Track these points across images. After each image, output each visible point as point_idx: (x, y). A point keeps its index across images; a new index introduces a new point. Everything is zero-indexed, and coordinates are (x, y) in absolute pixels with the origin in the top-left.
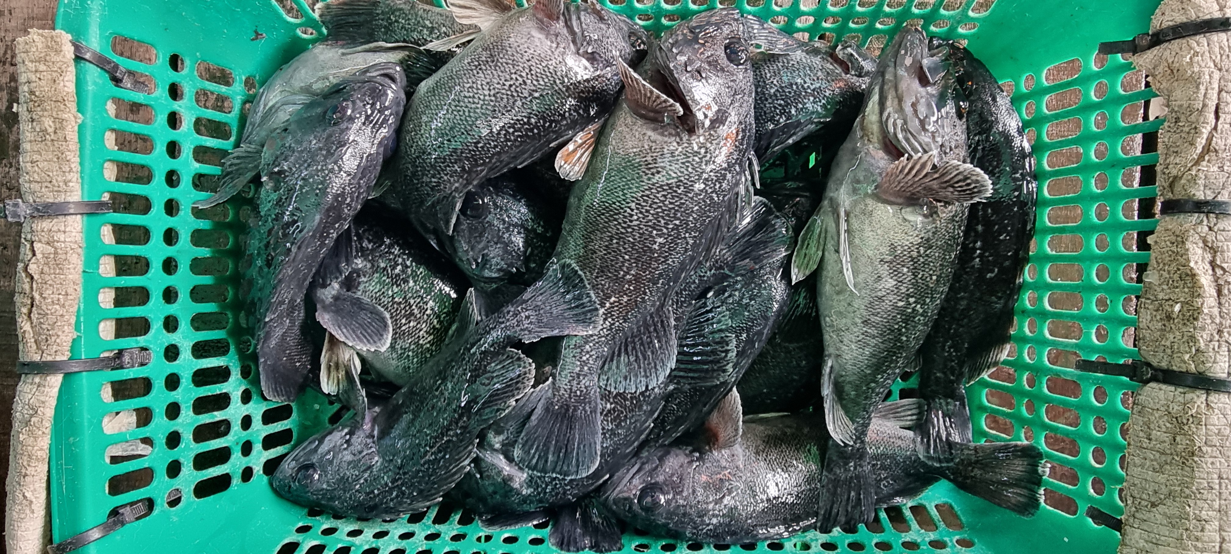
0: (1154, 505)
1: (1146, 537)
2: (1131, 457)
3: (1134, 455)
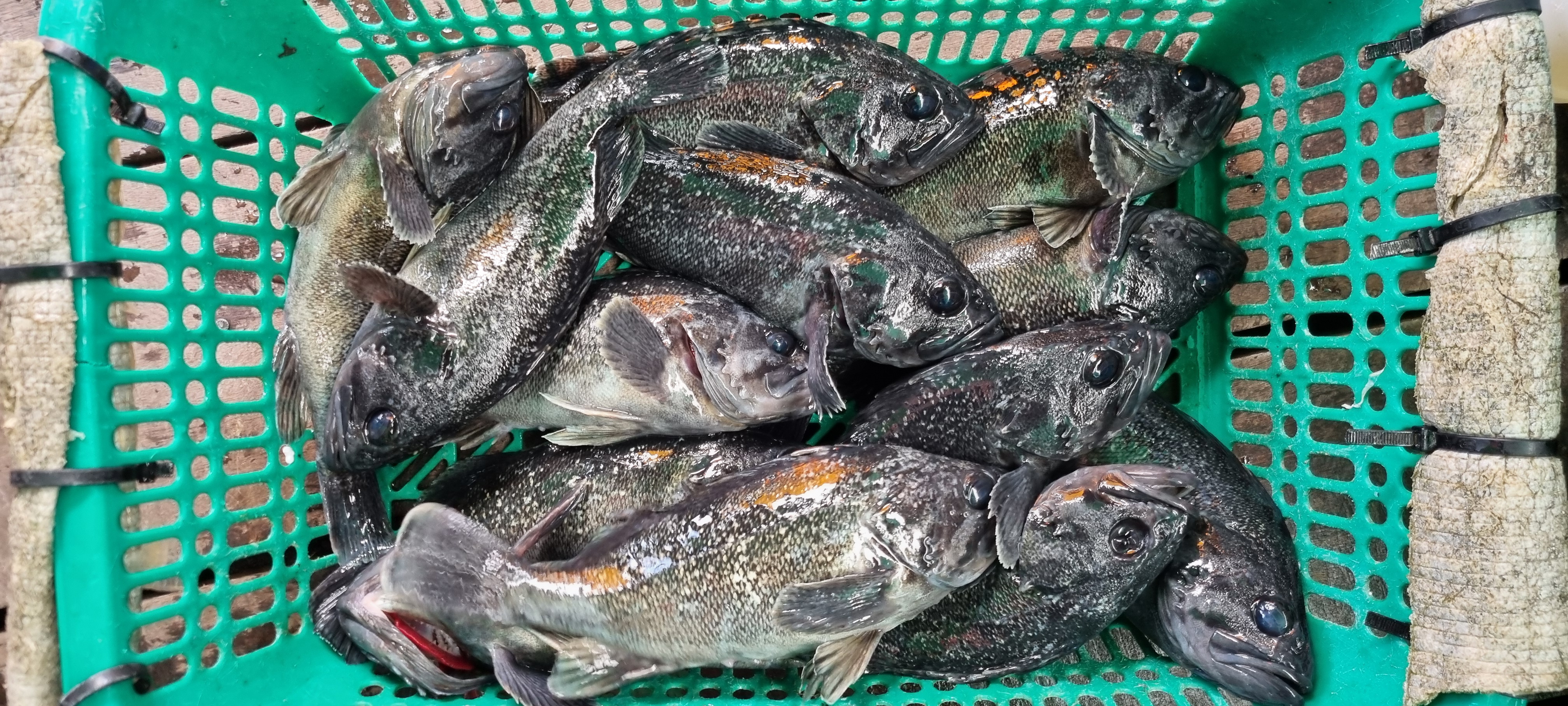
0: (1448, 598)
1: (1441, 637)
2: (1417, 542)
3: (1420, 539)
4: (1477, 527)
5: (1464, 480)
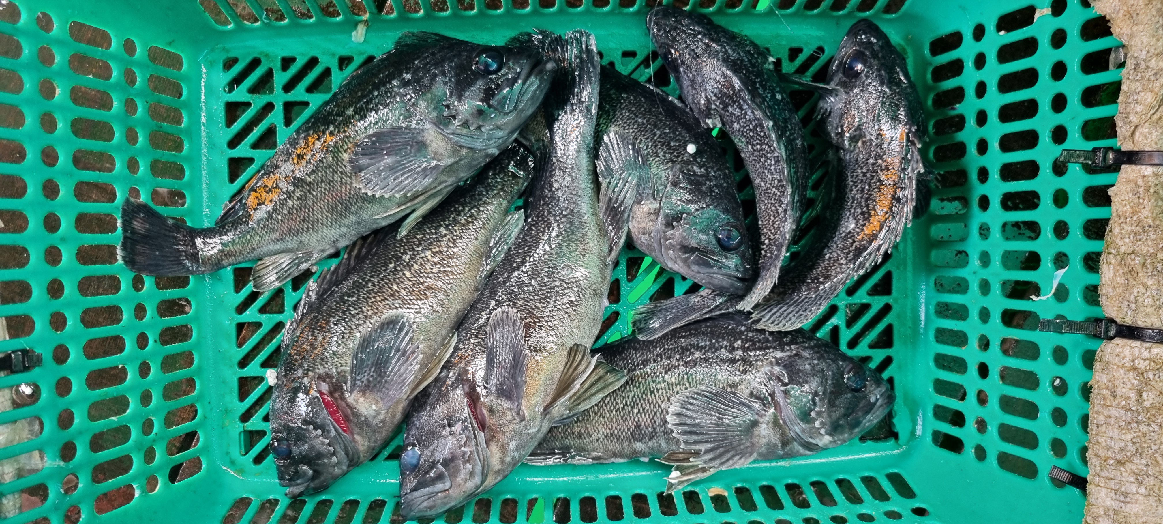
0: (1121, 463)
1: (1112, 494)
2: (1095, 416)
3: (1098, 413)
4: (1147, 404)
5: (1136, 363)
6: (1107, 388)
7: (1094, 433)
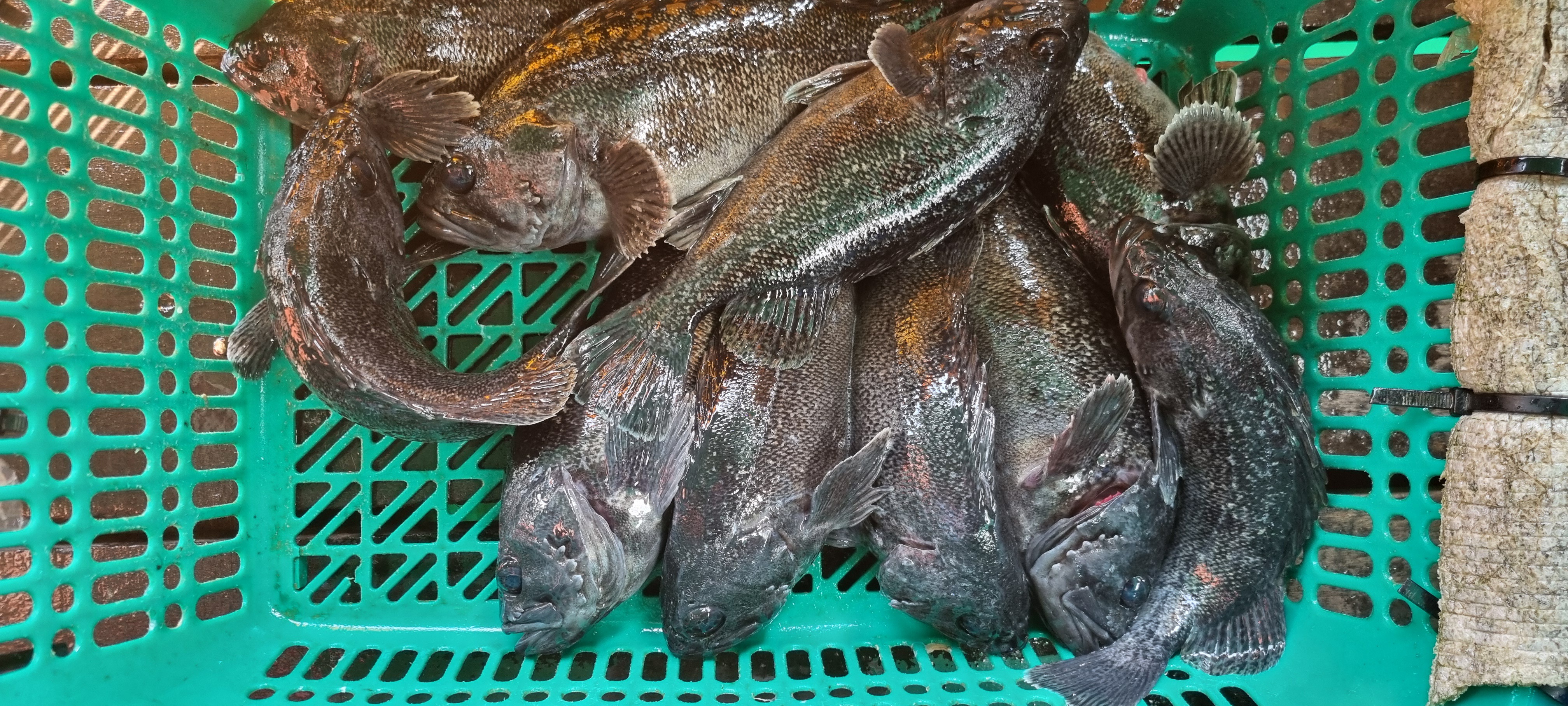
0: (1484, 579)
1: (1473, 624)
2: (1449, 518)
3: (1452, 514)
4: (1518, 496)
5: (1503, 443)
6: (1465, 479)
7: (1447, 541)
